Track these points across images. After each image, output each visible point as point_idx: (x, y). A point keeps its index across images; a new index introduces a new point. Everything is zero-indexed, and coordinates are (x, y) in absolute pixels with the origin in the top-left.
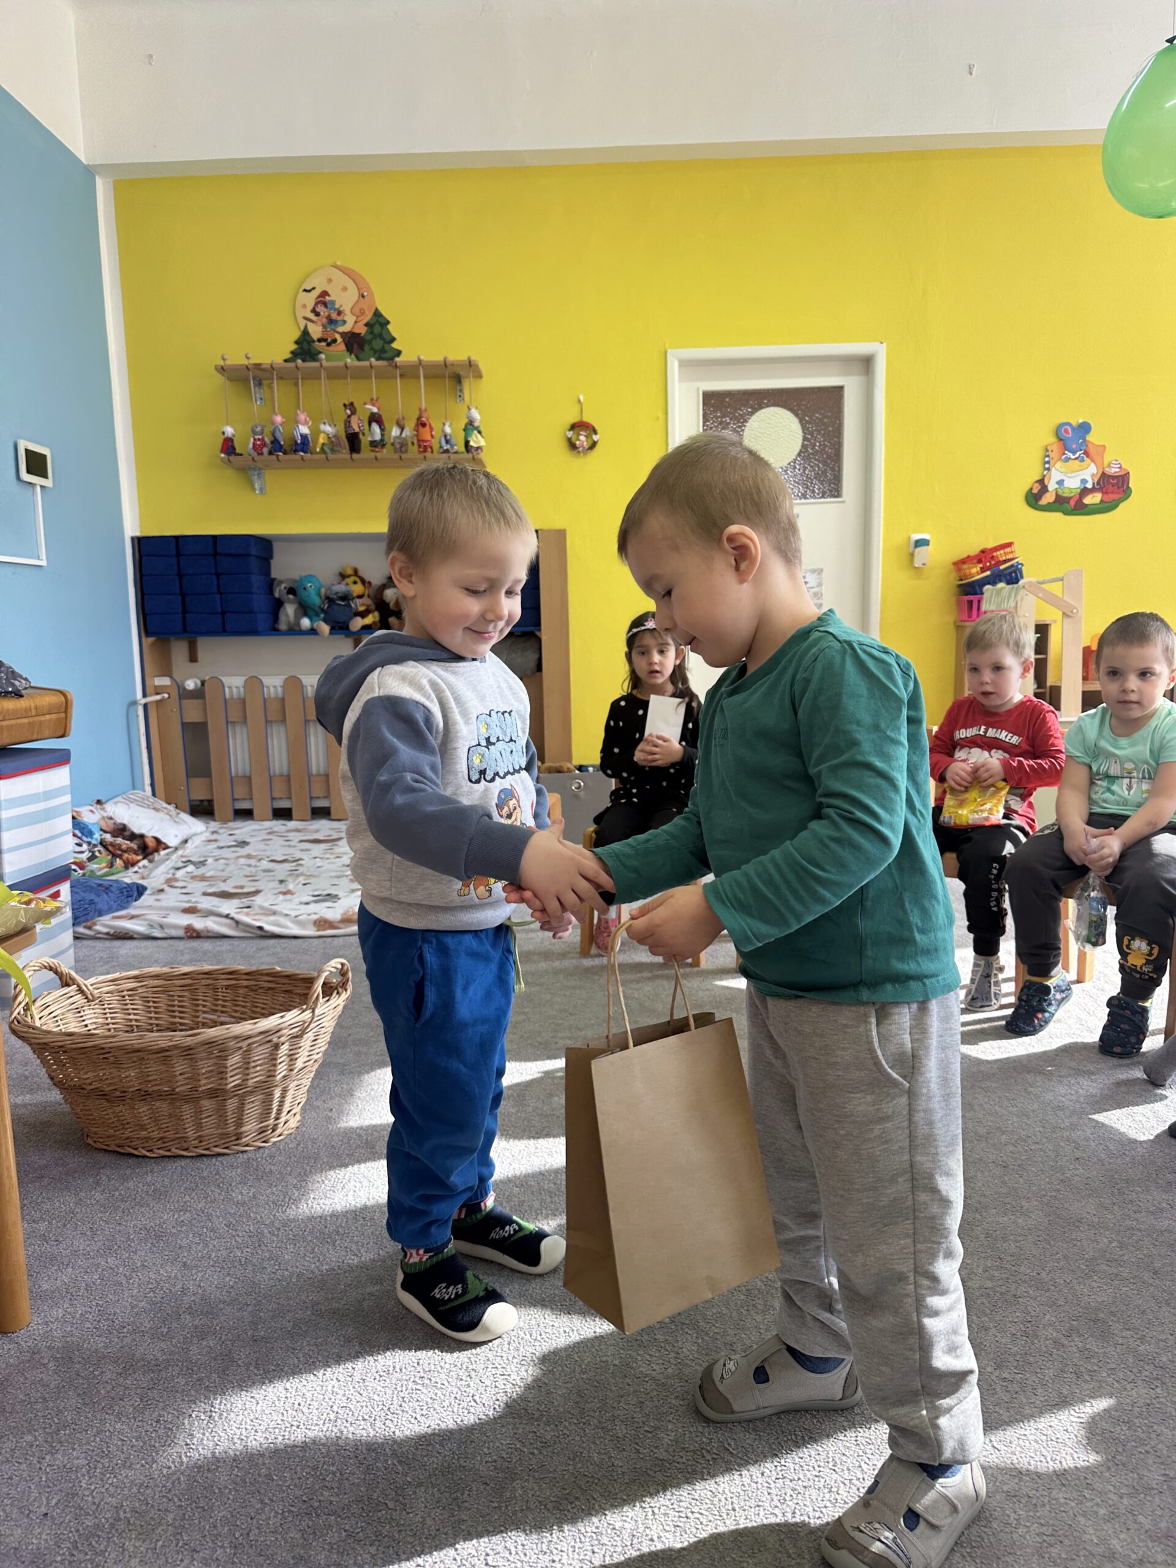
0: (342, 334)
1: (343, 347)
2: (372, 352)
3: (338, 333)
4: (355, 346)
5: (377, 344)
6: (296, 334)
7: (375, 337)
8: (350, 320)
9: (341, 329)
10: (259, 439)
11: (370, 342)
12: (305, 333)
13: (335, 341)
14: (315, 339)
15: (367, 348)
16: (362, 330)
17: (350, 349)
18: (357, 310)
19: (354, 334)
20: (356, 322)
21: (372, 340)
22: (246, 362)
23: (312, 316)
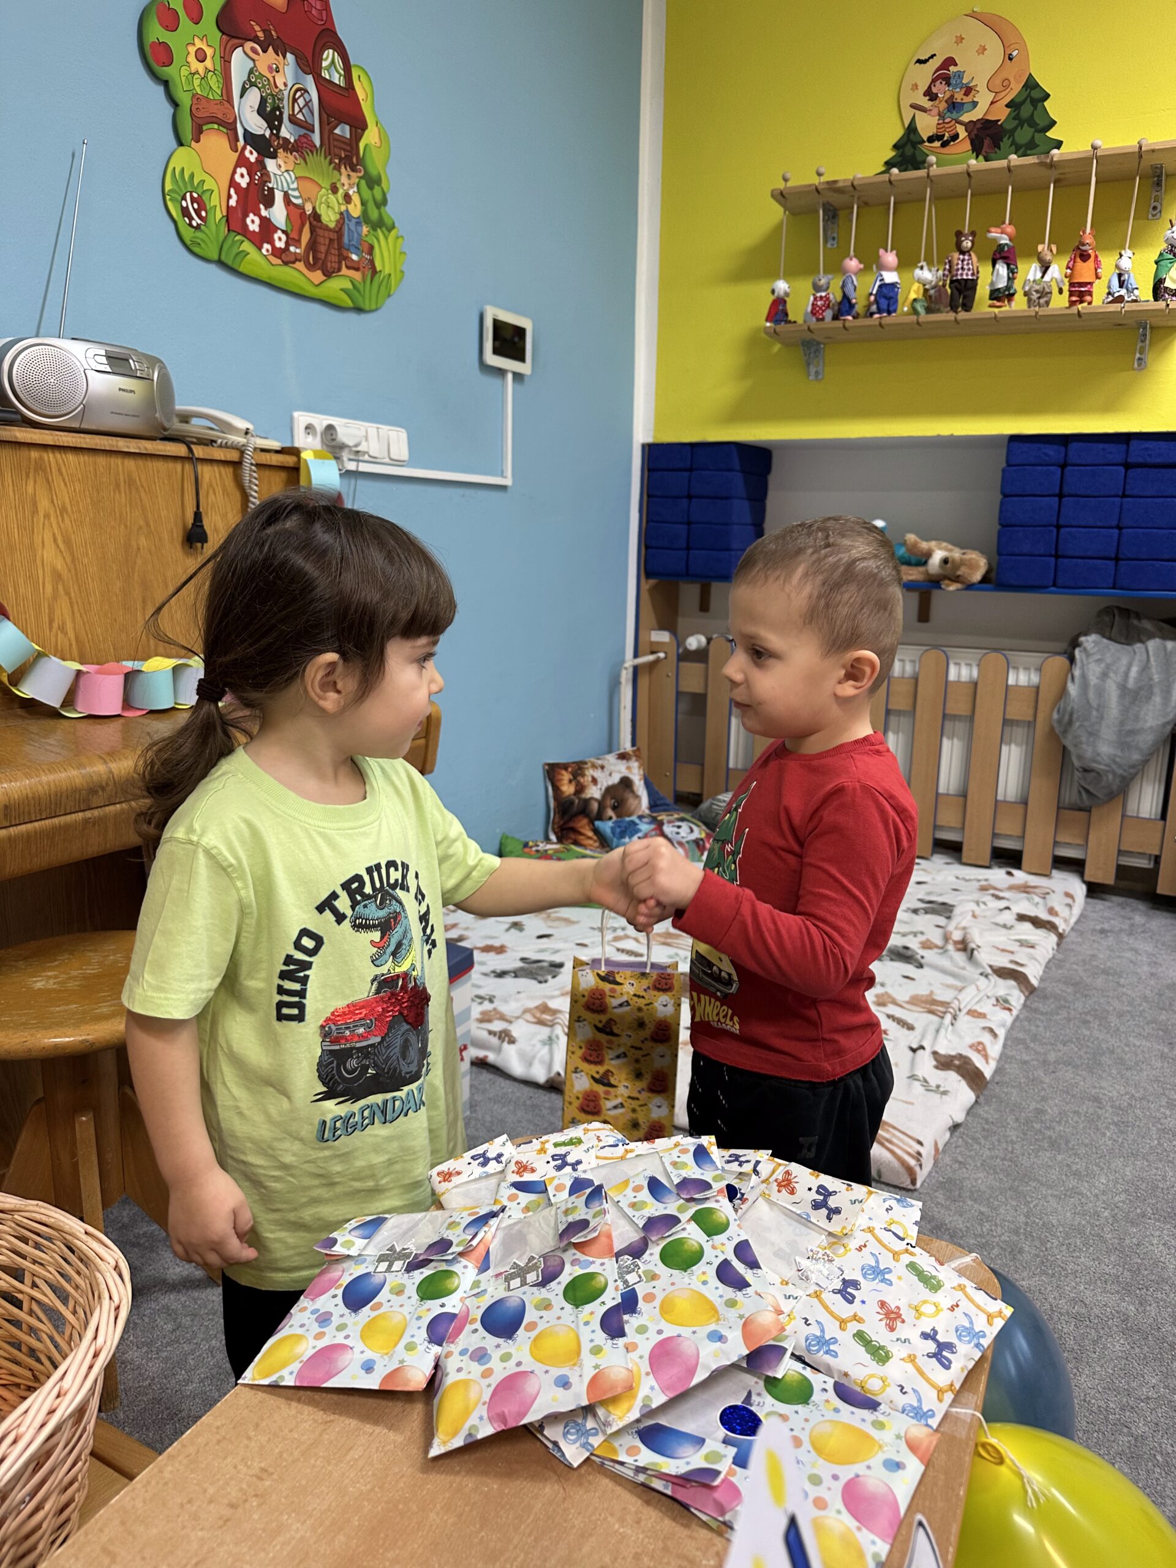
0: (968, 126)
1: (968, 146)
2: (1013, 147)
3: (961, 123)
4: (987, 142)
5: (1024, 135)
6: (897, 133)
7: (1021, 124)
8: (984, 99)
9: (966, 118)
10: (821, 298)
11: (1012, 132)
12: (911, 129)
13: (955, 137)
14: (925, 139)
15: (1006, 143)
16: (1001, 114)
17: (977, 149)
18: (998, 82)
19: (988, 121)
20: (992, 103)
21: (1016, 128)
22: (815, 180)
23: (925, 102)
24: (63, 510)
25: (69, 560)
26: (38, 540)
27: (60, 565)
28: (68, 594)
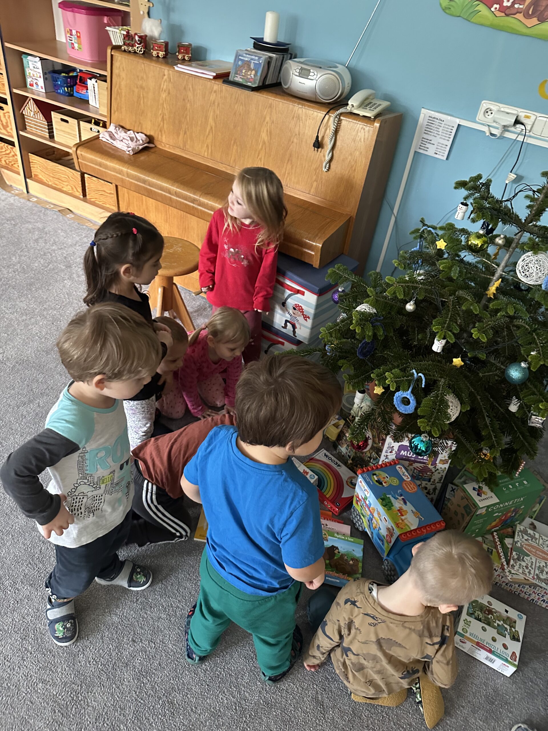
24: (273, 122)
25: (269, 138)
26: (262, 130)
27: (266, 139)
28: (265, 149)
